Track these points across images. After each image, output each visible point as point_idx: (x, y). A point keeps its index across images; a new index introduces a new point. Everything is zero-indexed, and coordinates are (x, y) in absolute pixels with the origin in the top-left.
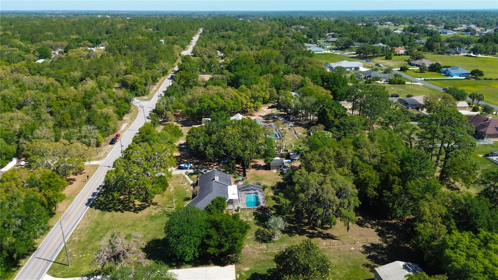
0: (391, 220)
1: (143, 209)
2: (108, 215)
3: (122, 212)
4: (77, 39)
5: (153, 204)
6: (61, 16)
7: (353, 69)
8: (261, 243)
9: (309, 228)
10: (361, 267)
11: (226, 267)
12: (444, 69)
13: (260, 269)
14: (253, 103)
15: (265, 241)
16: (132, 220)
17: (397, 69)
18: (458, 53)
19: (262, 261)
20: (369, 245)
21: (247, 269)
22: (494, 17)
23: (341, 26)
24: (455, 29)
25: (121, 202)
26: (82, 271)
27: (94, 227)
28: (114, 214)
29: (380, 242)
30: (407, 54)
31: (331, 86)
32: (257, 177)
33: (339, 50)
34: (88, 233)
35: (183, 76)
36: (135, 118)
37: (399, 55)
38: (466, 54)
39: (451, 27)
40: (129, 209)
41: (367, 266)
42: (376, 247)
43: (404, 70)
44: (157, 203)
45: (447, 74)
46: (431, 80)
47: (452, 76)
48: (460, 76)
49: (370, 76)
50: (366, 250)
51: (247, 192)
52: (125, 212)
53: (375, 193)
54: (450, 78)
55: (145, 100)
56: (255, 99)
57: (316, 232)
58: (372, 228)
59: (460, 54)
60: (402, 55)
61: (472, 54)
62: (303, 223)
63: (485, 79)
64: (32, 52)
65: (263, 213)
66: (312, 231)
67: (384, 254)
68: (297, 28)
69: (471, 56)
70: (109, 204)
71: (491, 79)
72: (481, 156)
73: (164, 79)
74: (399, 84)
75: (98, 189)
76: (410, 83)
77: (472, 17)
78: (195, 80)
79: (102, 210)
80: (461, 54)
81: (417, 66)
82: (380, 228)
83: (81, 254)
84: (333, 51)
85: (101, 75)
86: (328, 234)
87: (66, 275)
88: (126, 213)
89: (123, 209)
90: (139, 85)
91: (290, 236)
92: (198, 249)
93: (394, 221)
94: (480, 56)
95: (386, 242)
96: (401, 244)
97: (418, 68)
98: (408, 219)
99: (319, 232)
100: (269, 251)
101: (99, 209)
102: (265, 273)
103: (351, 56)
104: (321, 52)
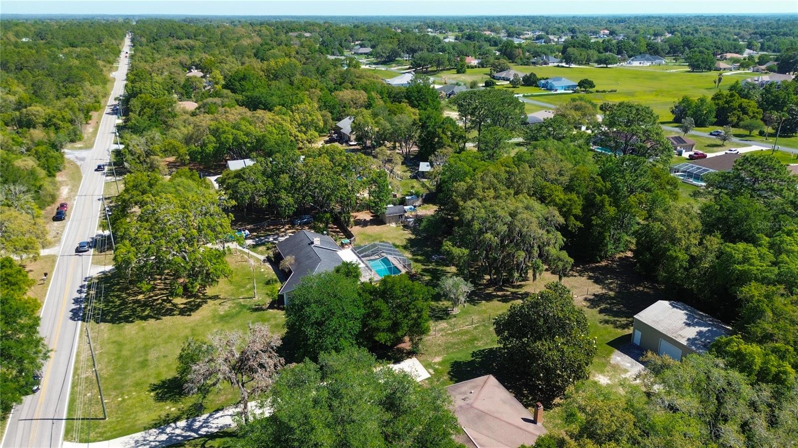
0: (599, 262)
1: (197, 309)
2: (131, 329)
3: (158, 319)
5: (210, 298)
8: (436, 321)
9: (495, 290)
10: (600, 325)
12: (543, 82)
13: (459, 355)
14: (305, 133)
15: (441, 318)
16: (186, 328)
17: (482, 85)
18: (546, 63)
19: (454, 344)
20: (592, 297)
21: (438, 359)
22: (559, 23)
23: (368, 31)
24: (521, 37)
25: (145, 305)
26: (139, 422)
27: (114, 351)
28: (143, 325)
29: (604, 291)
30: (482, 65)
31: (416, 103)
32: (370, 236)
33: (383, 64)
34: (109, 362)
35: (148, 103)
36: (80, 178)
38: (556, 64)
39: (516, 34)
40: (169, 312)
41: (607, 322)
42: (601, 297)
43: (491, 85)
44: (217, 296)
45: (549, 87)
46: (532, 96)
47: (556, 90)
48: (565, 90)
49: (453, 93)
50: (592, 304)
52: (163, 318)
53: (578, 223)
54: (553, 92)
55: (80, 148)
56: (305, 126)
57: (508, 293)
58: (580, 275)
59: (548, 64)
60: (476, 67)
61: (564, 64)
62: (481, 285)
63: (597, 91)
66: (502, 293)
67: (618, 305)
68: (300, 35)
69: (563, 67)
70: (120, 311)
71: (604, 91)
73: (100, 116)
75: (80, 292)
77: (533, 22)
78: (170, 109)
79: (112, 321)
80: (551, 65)
81: (504, 79)
82: (591, 274)
83: (117, 396)
84: (374, 66)
87: (109, 434)
88: (167, 319)
89: (155, 314)
90: (61, 123)
91: (474, 305)
92: (356, 340)
93: (604, 263)
94: (573, 66)
95: (611, 290)
96: (630, 288)
97: (508, 82)
98: (619, 258)
99: (512, 293)
100: (456, 330)
101: (105, 321)
102: (470, 359)
103: (403, 71)
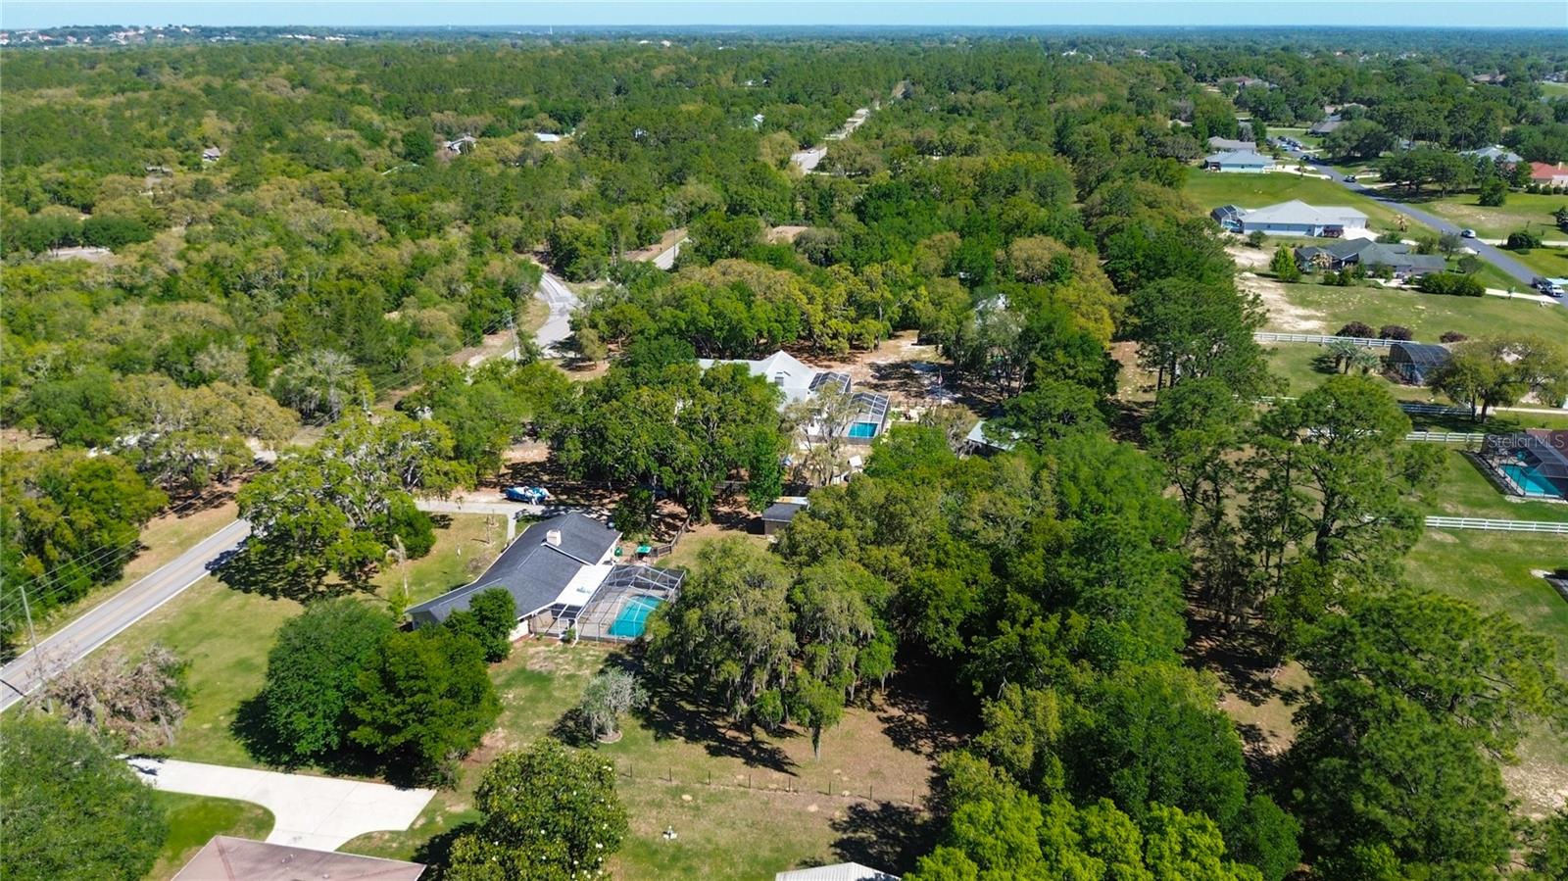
1: (329, 598)
4: (524, 108)
5: (364, 588)
6: (540, 42)
7: (1317, 231)
9: (733, 724)
11: (409, 793)
14: (853, 321)
15: (573, 741)
17: (1498, 242)
20: (874, 808)
21: (459, 809)
27: (178, 626)
28: (252, 601)
29: (918, 806)
33: (1336, 164)
37: (1546, 192)
40: (296, 593)
42: (891, 815)
43: (1521, 246)
49: (1355, 260)
50: (851, 821)
51: (642, 591)
52: (281, 599)
56: (863, 309)
57: (746, 739)
58: (929, 755)
64: (387, 142)
65: (636, 658)
66: (736, 734)
70: (261, 571)
72: (1539, 574)
74: (1458, 293)
76: (1504, 293)
79: (233, 585)
84: (1310, 168)
85: (506, 215)
86: (774, 752)
88: (282, 601)
89: (282, 590)
91: (657, 739)
99: (752, 742)
101: (227, 582)
103: (1367, 187)
104: (1257, 171)
